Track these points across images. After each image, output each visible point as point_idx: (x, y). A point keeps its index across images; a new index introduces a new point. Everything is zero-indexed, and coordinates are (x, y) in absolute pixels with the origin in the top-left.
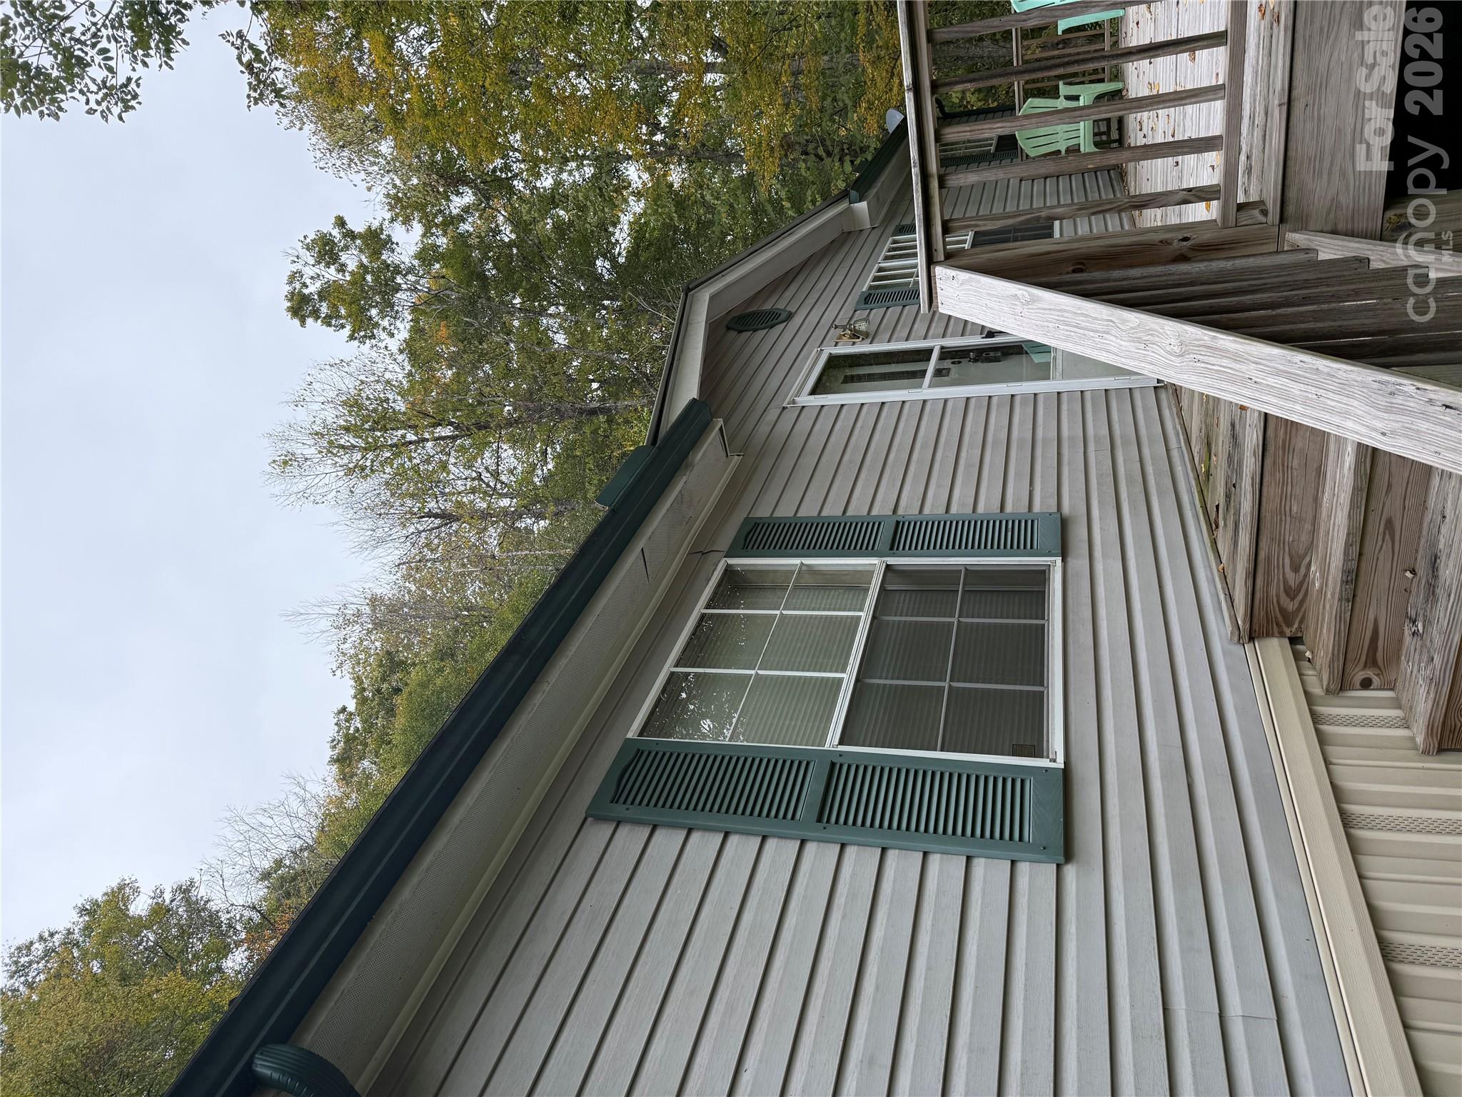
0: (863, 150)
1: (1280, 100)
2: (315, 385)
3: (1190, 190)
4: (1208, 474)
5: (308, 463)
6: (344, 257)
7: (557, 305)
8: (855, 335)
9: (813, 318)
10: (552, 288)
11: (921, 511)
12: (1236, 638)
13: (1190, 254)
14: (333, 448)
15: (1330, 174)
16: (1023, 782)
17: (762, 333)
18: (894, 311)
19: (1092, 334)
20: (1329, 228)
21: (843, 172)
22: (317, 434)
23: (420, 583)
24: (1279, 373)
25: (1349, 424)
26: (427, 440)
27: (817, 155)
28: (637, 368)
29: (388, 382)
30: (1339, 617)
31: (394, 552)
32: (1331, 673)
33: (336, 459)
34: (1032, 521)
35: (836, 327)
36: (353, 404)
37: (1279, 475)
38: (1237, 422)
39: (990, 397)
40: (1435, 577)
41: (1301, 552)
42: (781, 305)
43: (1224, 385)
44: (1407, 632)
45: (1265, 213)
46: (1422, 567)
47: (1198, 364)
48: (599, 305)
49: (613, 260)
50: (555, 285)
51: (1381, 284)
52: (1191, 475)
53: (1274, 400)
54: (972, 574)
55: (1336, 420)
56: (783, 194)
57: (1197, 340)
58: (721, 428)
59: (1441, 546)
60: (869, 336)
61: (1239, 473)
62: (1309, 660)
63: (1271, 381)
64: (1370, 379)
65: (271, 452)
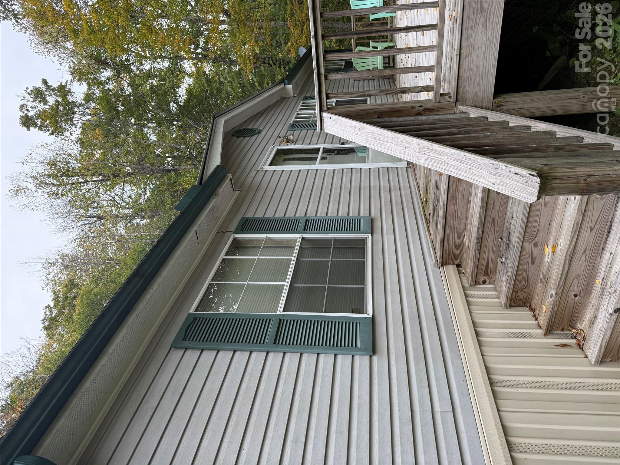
0: (289, 63)
1: (456, 53)
2: (33, 155)
3: (423, 87)
4: (426, 201)
5: (29, 191)
6: (48, 98)
7: (152, 123)
8: (288, 141)
9: (270, 133)
10: (150, 115)
11: (316, 215)
12: (437, 265)
13: (422, 113)
14: (42, 185)
15: (474, 84)
16: (356, 323)
17: (247, 138)
18: (304, 132)
19: (385, 143)
20: (473, 105)
21: (281, 72)
22: (34, 177)
23: (86, 248)
24: (456, 160)
25: (481, 180)
26: (89, 182)
27: (269, 64)
28: (189, 152)
29: (70, 155)
30: (475, 256)
31: (73, 234)
32: (472, 278)
33: (44, 190)
34: (360, 220)
35: (280, 137)
36: (52, 164)
37: (453, 201)
38: (438, 180)
39: (343, 169)
40: (509, 240)
41: (461, 231)
42: (256, 127)
43: (435, 164)
44: (499, 262)
45: (450, 97)
46: (505, 237)
47: (426, 156)
48: (172, 123)
49: (178, 104)
50: (151, 114)
51: (492, 127)
52: (420, 202)
53: (454, 171)
54: (337, 241)
55: (477, 178)
56: (255, 80)
57: (426, 146)
58: (231, 178)
59: (512, 229)
60: (294, 142)
61: (438, 201)
62: (464, 274)
63: (453, 163)
64: (489, 163)
65: (10, 185)
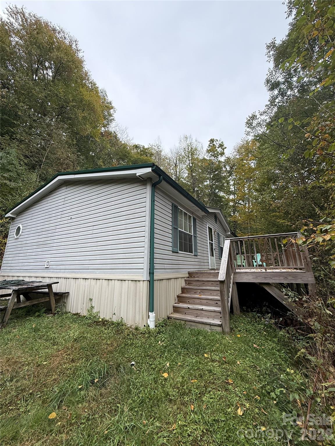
2: (199, 143)
5: (186, 142)
6: (220, 148)
8: (214, 232)
9: (216, 226)
11: (197, 240)
12: (188, 271)
15: (239, 277)
16: (177, 248)
17: (214, 220)
18: (217, 237)
20: (234, 277)
22: (191, 143)
29: (199, 155)
33: (187, 146)
34: (197, 252)
35: (215, 230)
42: (217, 222)
49: (218, 192)
54: (192, 245)
58: (205, 215)
62: (187, 278)
65: (188, 135)
